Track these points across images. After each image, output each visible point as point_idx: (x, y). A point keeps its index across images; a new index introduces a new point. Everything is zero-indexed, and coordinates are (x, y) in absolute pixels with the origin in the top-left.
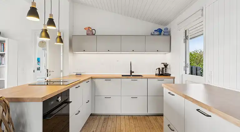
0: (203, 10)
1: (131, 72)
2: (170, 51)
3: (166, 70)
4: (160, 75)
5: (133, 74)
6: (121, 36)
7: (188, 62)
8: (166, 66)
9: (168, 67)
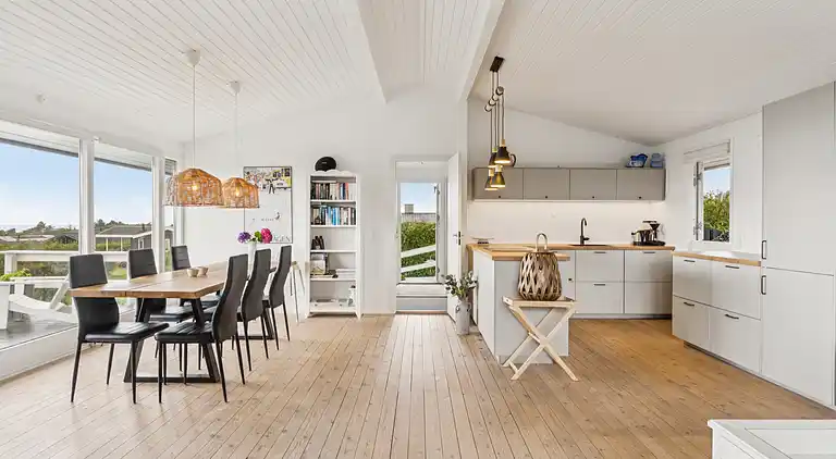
0: (729, 143)
1: (583, 239)
2: (664, 198)
3: (655, 234)
4: (643, 244)
5: (586, 242)
6: (570, 169)
7: (701, 219)
8: (655, 226)
9: (659, 229)
